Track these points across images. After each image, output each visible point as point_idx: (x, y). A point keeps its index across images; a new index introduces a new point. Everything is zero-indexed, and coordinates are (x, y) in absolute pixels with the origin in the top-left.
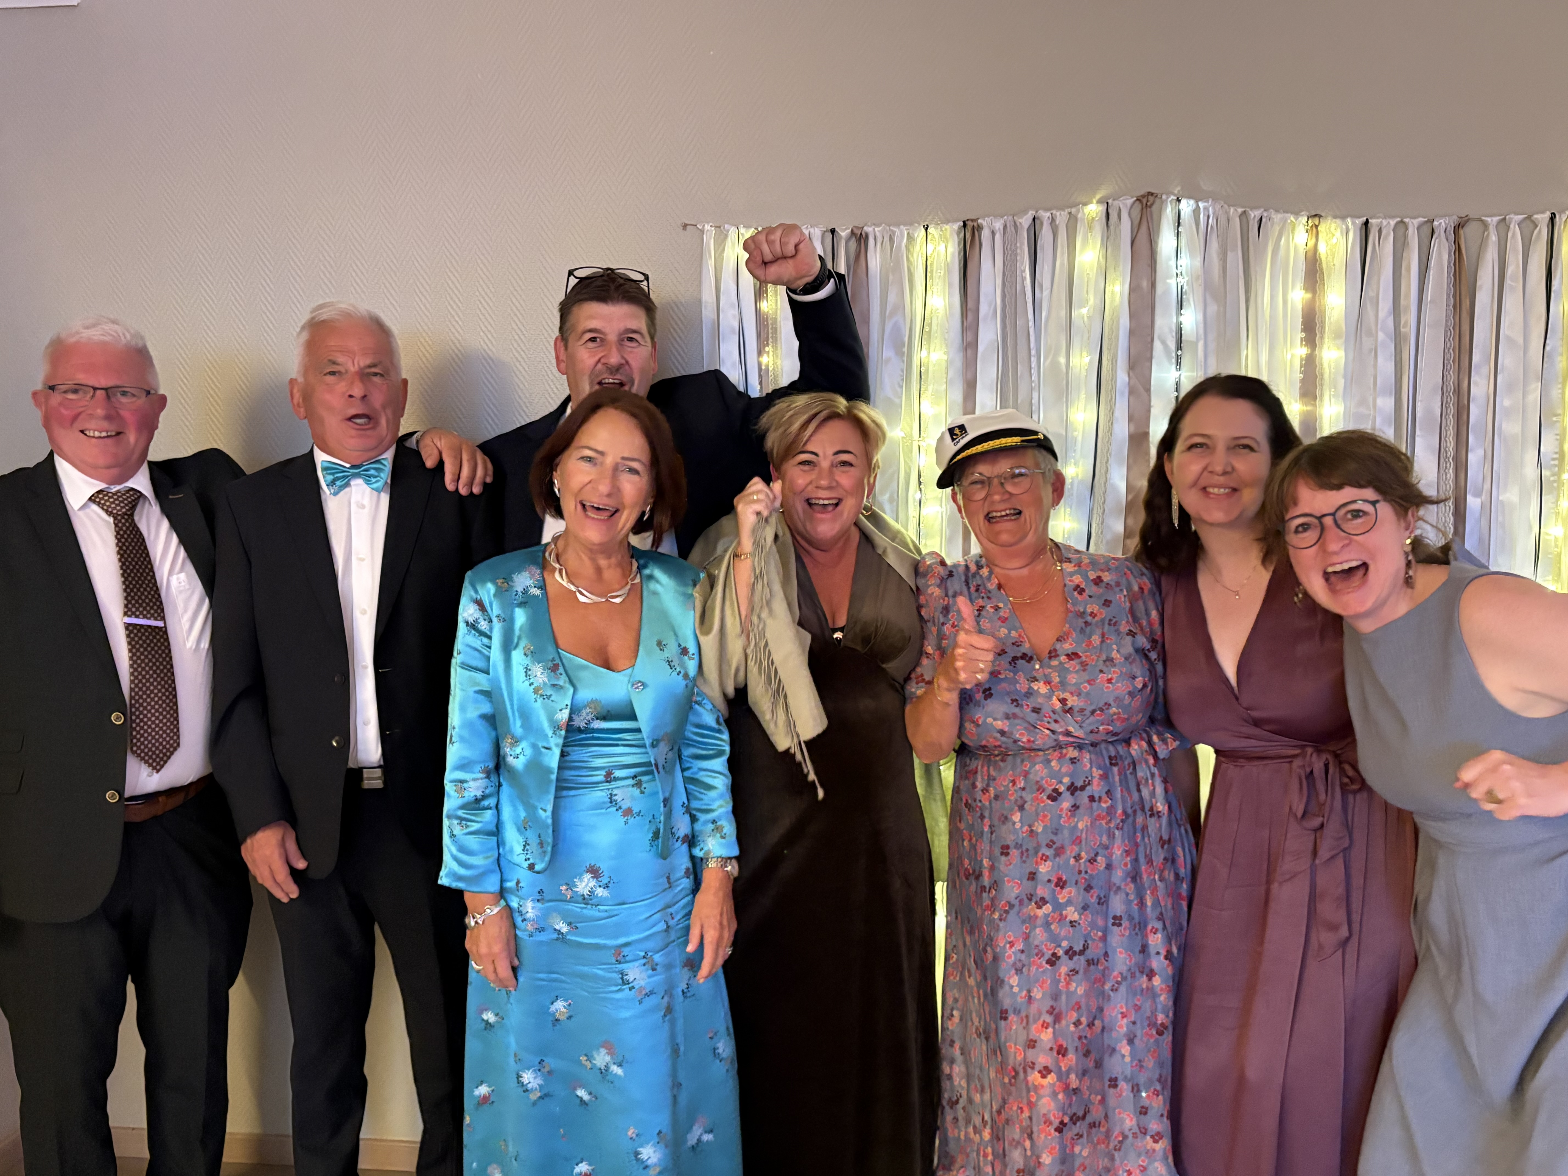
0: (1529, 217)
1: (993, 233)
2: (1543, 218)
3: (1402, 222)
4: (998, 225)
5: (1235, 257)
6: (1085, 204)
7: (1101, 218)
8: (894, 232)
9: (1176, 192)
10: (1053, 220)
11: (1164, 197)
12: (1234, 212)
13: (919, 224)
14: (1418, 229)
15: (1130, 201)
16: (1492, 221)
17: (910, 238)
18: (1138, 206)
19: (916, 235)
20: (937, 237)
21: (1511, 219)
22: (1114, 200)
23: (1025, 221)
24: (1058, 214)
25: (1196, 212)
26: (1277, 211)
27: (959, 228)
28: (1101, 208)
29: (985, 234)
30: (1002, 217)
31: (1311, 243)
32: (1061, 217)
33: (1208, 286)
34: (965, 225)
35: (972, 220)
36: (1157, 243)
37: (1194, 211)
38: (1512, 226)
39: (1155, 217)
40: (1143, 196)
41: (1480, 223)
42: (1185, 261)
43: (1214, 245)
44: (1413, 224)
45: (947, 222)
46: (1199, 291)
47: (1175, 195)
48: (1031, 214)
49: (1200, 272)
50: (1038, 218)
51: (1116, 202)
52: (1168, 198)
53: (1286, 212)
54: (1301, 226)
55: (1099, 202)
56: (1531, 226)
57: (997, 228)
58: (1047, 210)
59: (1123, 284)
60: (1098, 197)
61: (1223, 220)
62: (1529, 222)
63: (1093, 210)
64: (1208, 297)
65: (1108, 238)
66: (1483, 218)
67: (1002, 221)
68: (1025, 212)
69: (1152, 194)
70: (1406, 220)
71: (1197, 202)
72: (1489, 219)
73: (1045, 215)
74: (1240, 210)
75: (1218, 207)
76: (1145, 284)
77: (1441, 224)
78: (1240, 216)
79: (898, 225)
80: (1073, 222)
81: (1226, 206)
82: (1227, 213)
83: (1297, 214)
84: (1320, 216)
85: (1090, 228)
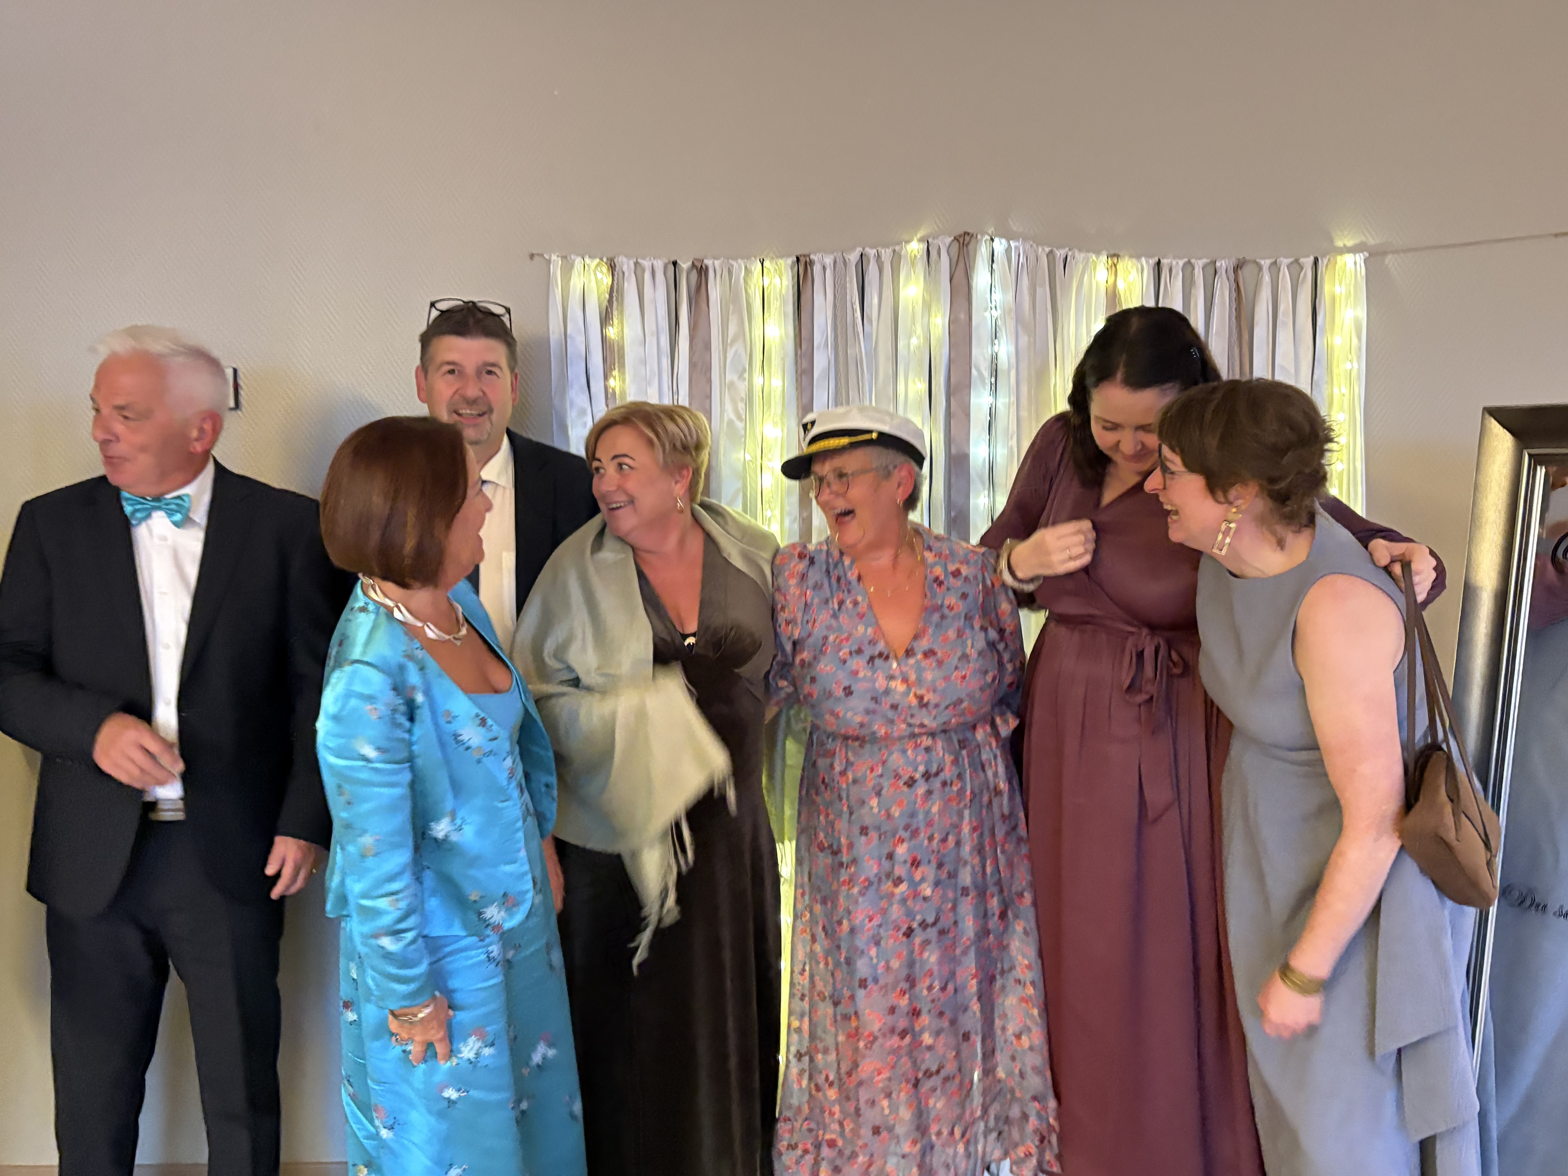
0: (1297, 261)
1: (824, 268)
2: (1308, 262)
3: (1189, 262)
4: (828, 260)
5: (1044, 292)
6: (908, 242)
7: (922, 256)
8: (732, 266)
9: (990, 232)
10: (878, 257)
11: (979, 237)
12: (1042, 252)
13: (755, 258)
14: (1203, 269)
15: (949, 240)
16: (1266, 263)
17: (748, 271)
18: (956, 245)
19: (753, 269)
20: (772, 270)
21: (1281, 262)
22: (934, 238)
23: (853, 257)
24: (883, 251)
25: (1008, 251)
26: (1080, 250)
27: (793, 263)
28: (923, 246)
29: (817, 268)
30: (832, 253)
31: (1111, 280)
32: (886, 254)
33: (1019, 320)
34: (798, 259)
35: (804, 256)
36: (972, 279)
37: (1006, 251)
38: (1282, 268)
39: (971, 253)
40: (960, 236)
41: (1255, 264)
42: (998, 296)
43: (1025, 282)
44: (1199, 264)
45: (782, 257)
46: (1011, 323)
47: (989, 235)
48: (859, 250)
49: (1012, 305)
50: (865, 255)
51: (936, 241)
52: (982, 238)
53: (1088, 251)
54: (1102, 264)
55: (921, 240)
56: (1298, 268)
57: (828, 264)
58: (872, 247)
59: (944, 316)
60: (919, 235)
61: (1032, 258)
62: (1296, 266)
63: (915, 248)
64: (1019, 328)
65: (929, 274)
66: (1258, 260)
67: (832, 257)
68: (853, 249)
69: (968, 234)
70: (1193, 261)
71: (1009, 242)
72: (1262, 262)
73: (872, 252)
74: (1047, 250)
75: (1028, 246)
76: (963, 316)
77: (1222, 264)
78: (1047, 256)
79: (735, 259)
80: (897, 257)
81: (1034, 245)
82: (1036, 252)
83: (1098, 253)
84: (1118, 256)
85: (913, 264)
